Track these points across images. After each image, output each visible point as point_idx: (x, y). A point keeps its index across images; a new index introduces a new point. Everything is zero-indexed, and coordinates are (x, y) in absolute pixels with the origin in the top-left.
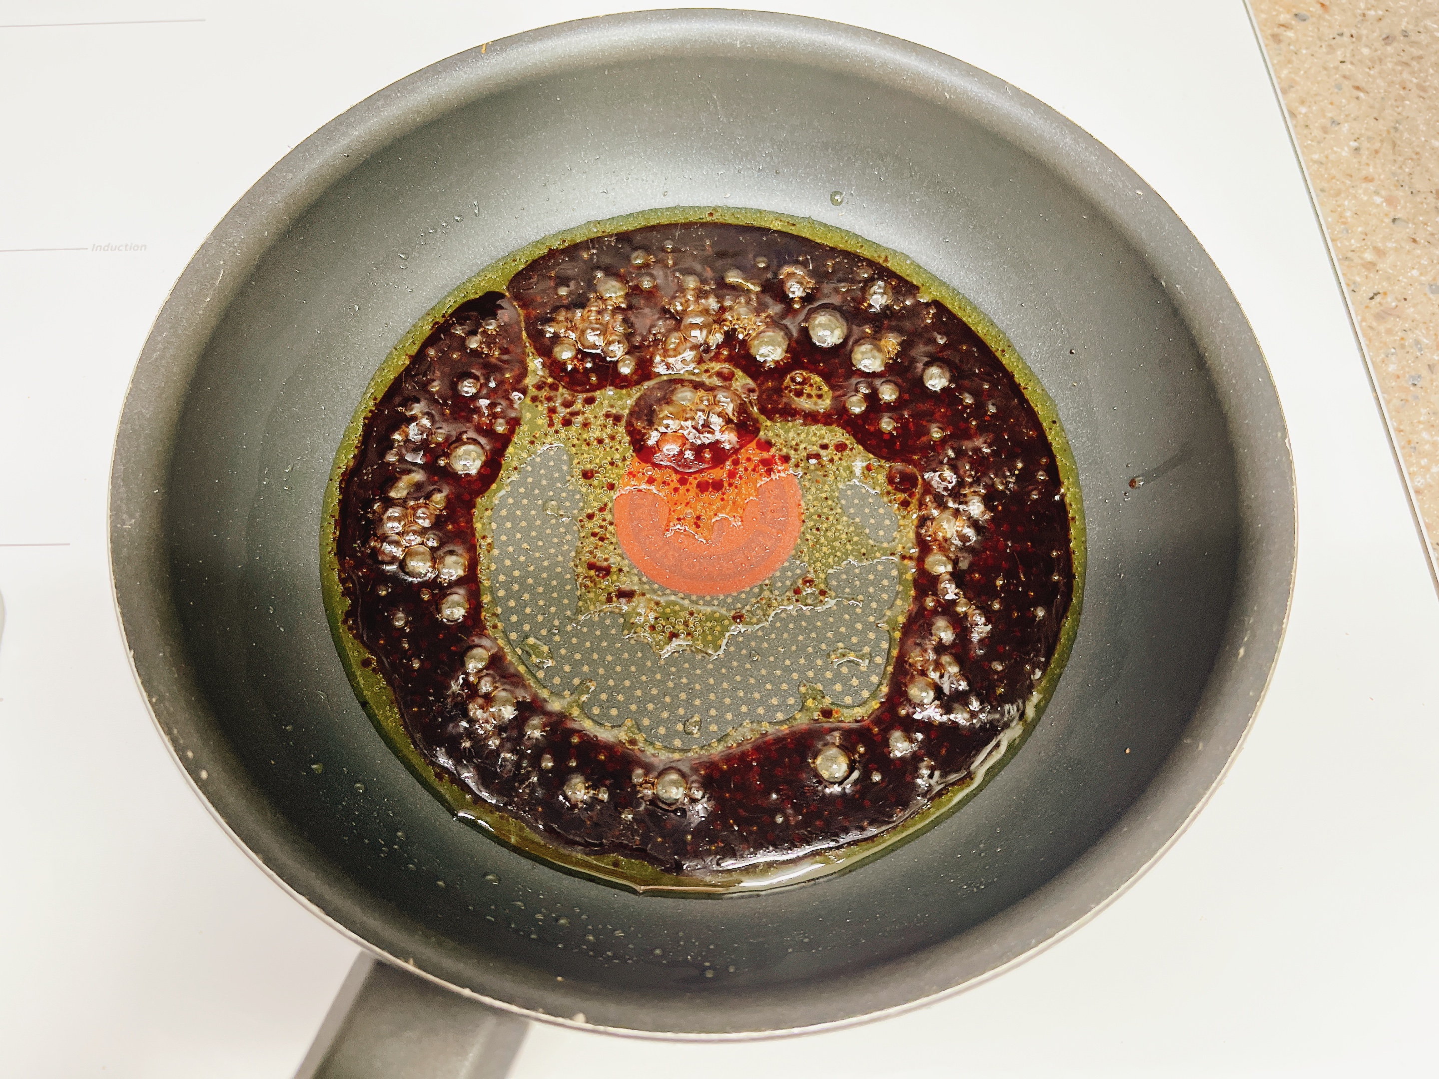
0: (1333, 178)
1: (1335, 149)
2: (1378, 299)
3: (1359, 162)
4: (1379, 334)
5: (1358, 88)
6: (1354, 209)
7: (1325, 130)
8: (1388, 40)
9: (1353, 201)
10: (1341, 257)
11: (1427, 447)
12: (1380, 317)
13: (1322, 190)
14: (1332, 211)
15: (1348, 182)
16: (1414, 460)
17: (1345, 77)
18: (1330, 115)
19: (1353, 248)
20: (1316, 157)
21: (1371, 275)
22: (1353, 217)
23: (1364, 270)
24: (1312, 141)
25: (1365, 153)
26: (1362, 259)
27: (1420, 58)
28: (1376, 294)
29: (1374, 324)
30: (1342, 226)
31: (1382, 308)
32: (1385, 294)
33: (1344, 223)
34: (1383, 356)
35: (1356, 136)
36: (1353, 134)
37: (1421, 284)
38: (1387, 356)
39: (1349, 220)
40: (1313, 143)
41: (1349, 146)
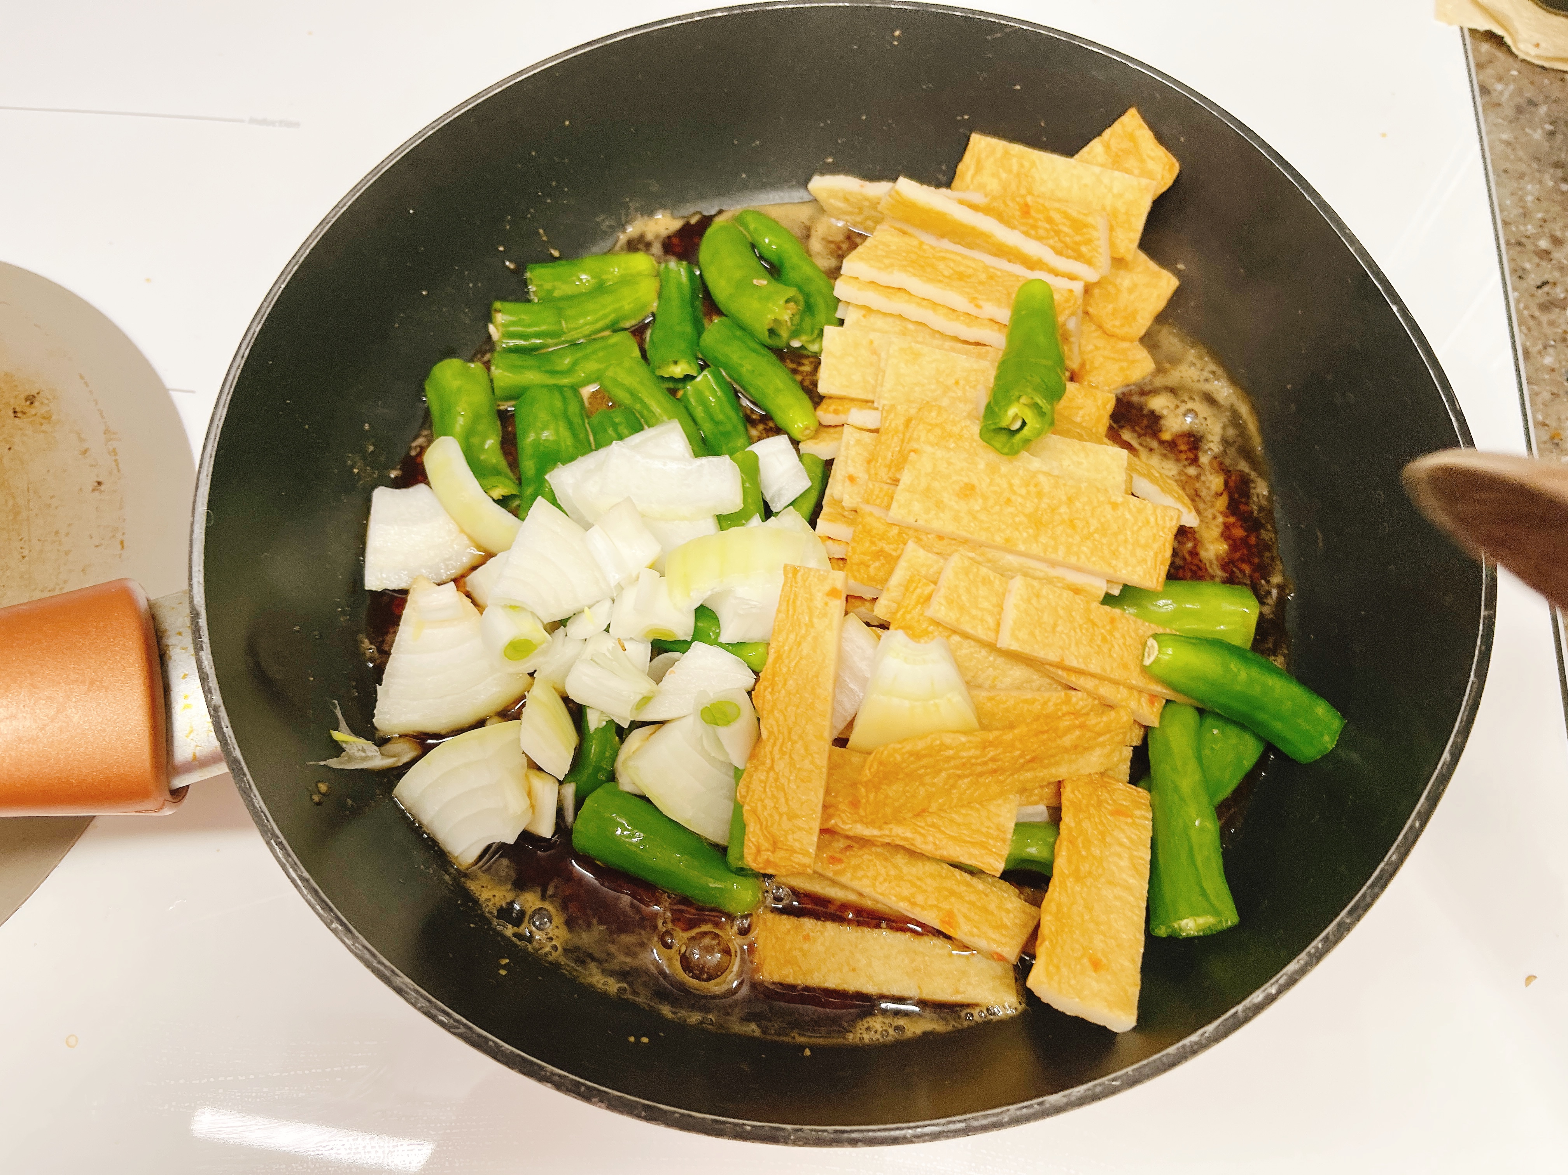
0: (1520, 159)
1: (1527, 130)
2: (1546, 289)
3: (1551, 147)
4: (1539, 324)
6: (1537, 194)
7: (1519, 110)
9: (1538, 186)
10: (1513, 241)
12: (1545, 307)
13: (1506, 171)
14: (1512, 194)
15: (1535, 166)
18: (1527, 95)
19: (1528, 233)
20: (1505, 136)
21: (1543, 264)
22: (1533, 202)
23: (1535, 257)
24: (1503, 119)
25: (1559, 137)
26: (1536, 246)
28: (1545, 283)
29: (1537, 313)
30: (1521, 211)
31: (1549, 298)
32: (1555, 284)
33: (1524, 207)
34: (1540, 347)
35: (1553, 119)
36: (1550, 117)
38: (1545, 348)
39: (1529, 204)
40: (1506, 123)
41: (1542, 128)
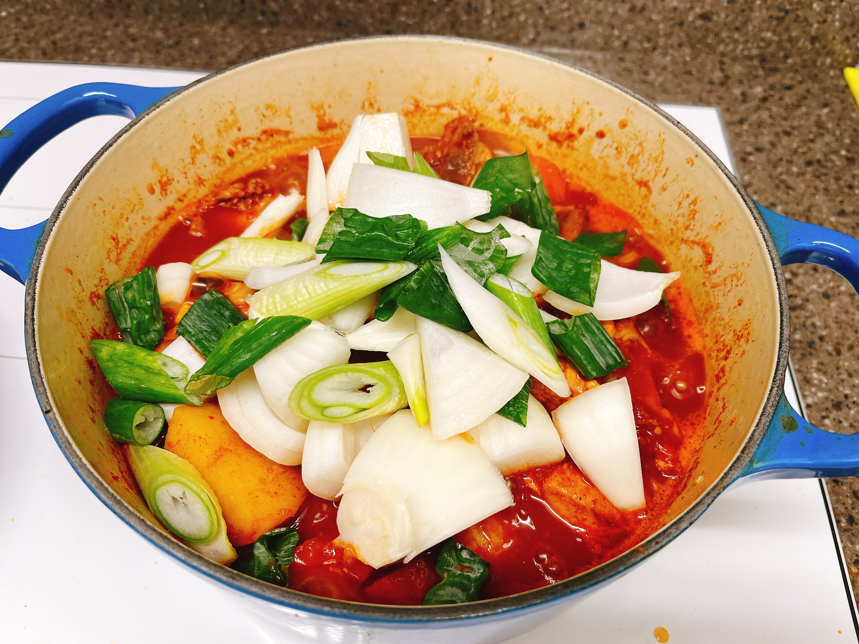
5: (788, 187)
8: (809, 163)
11: (816, 382)
16: (807, 387)
17: (783, 182)
27: (826, 175)
37: (818, 293)
